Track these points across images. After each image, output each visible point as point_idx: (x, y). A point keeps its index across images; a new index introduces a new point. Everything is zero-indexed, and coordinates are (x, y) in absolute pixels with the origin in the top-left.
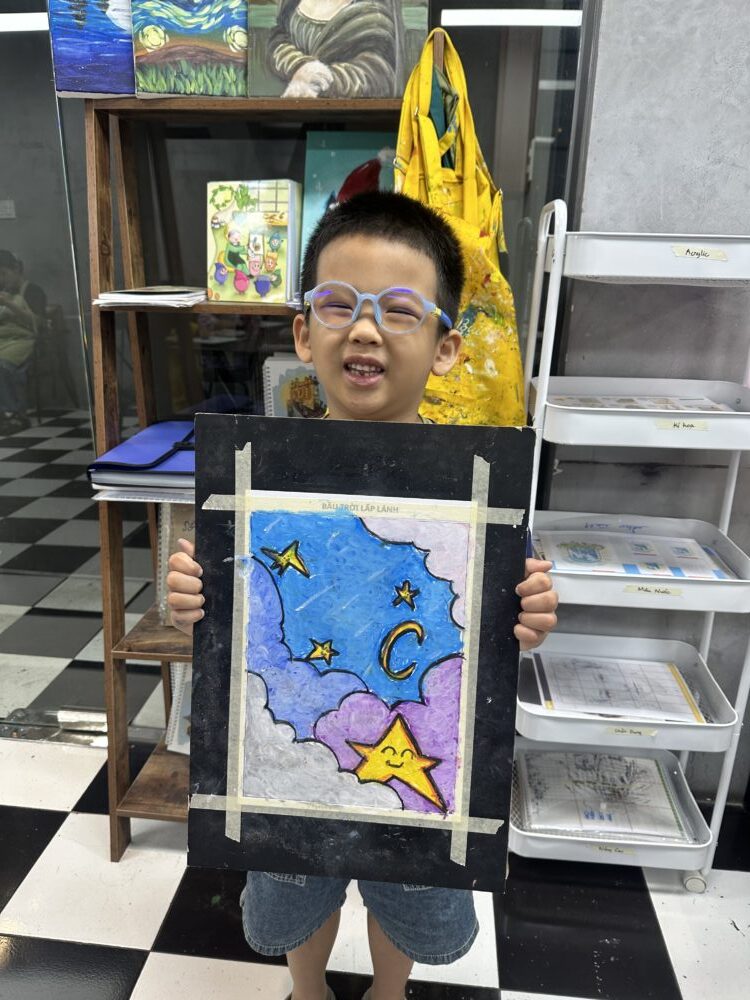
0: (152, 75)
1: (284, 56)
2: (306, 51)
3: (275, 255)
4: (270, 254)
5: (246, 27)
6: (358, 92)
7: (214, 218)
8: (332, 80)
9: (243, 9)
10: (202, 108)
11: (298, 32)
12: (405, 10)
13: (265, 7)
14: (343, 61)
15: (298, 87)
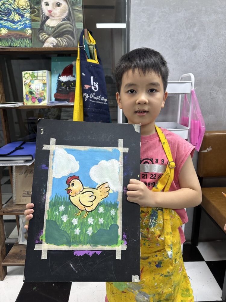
0: (4, 41)
1: (43, 36)
2: (49, 35)
3: (43, 91)
4: (42, 91)
5: (31, 28)
6: (64, 45)
7: (25, 82)
8: (57, 42)
9: (30, 23)
10: (19, 50)
11: (46, 29)
12: (76, 23)
13: (36, 22)
14: (60, 37)
15: (47, 45)
